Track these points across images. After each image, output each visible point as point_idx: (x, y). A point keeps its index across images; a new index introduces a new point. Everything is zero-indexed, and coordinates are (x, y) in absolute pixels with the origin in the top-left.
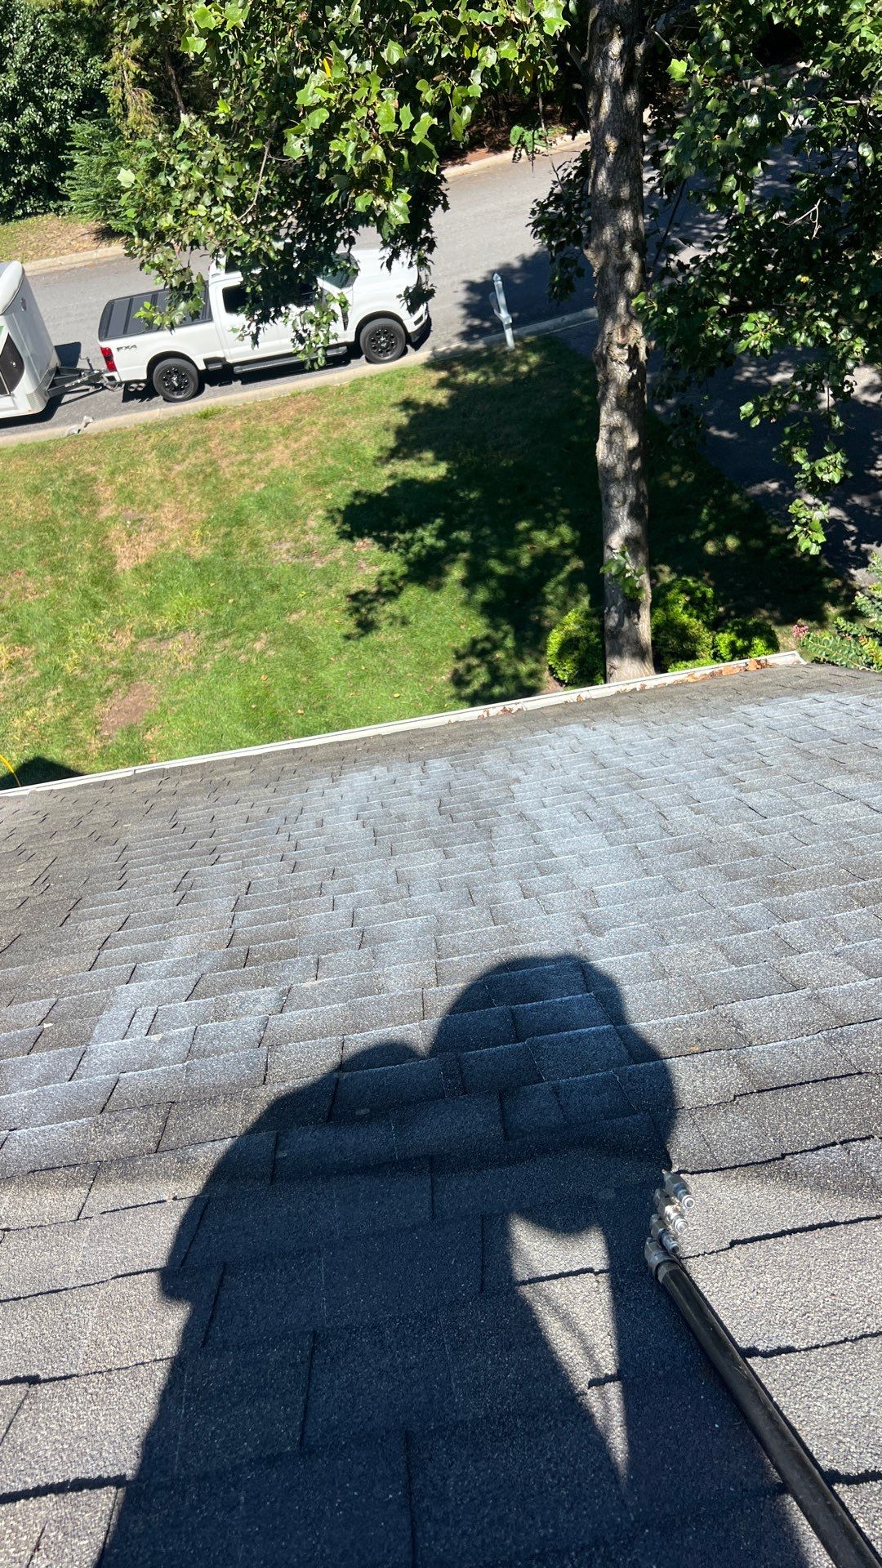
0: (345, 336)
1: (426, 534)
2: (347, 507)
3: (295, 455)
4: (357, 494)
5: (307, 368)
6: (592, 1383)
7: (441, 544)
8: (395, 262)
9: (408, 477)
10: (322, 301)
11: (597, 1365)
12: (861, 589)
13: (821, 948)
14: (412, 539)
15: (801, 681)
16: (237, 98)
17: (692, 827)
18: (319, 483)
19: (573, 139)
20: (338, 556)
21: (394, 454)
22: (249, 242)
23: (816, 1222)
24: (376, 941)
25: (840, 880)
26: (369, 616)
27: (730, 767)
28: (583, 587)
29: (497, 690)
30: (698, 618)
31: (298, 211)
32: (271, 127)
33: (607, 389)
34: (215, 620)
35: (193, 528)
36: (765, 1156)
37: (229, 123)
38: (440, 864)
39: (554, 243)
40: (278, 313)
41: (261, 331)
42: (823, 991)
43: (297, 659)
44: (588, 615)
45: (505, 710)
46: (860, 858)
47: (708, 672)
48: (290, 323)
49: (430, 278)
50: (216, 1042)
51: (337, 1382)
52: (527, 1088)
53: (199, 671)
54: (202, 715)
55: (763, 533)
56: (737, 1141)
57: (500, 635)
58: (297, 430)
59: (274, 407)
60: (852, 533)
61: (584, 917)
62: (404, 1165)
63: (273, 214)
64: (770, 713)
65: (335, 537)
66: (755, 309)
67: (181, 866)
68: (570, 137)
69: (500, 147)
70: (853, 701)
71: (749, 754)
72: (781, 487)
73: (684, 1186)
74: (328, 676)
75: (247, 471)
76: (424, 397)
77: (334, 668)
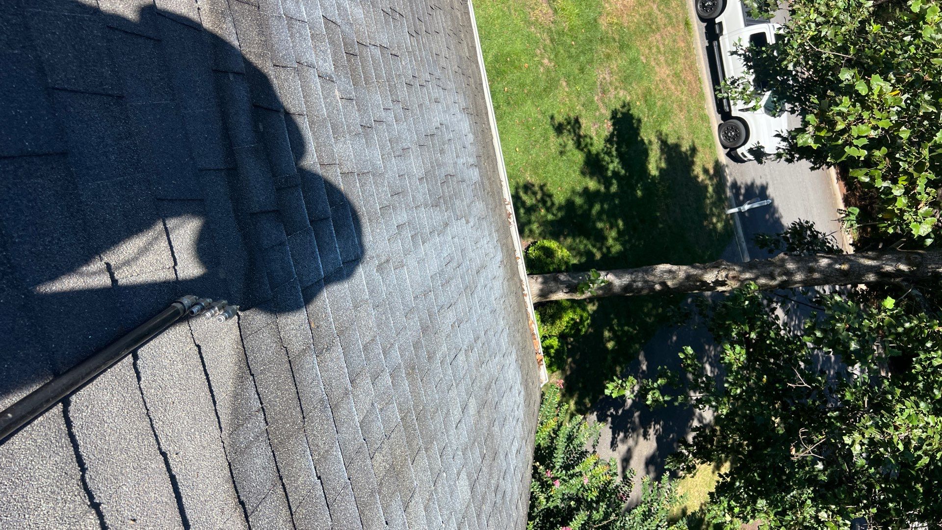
0: (735, 110)
1: (615, 164)
2: (632, 115)
3: (663, 81)
4: (639, 121)
5: (716, 87)
6: (108, 265)
7: (610, 174)
8: (779, 139)
9: (650, 152)
10: (757, 94)
11: (119, 268)
12: (585, 418)
13: (376, 396)
14: (613, 156)
15: (531, 384)
16: (882, 37)
17: (444, 323)
18: (646, 97)
19: (850, 244)
20: (602, 110)
21: (664, 143)
22: (793, 48)
23: (215, 393)
24: (366, 136)
25: (416, 406)
26: (565, 131)
27: (479, 344)
28: (584, 260)
29: (522, 211)
30: (567, 326)
31: (812, 78)
32: (863, 59)
33: (701, 269)
34: (561, 33)
35: (618, 18)
36: (252, 364)
37: (867, 33)
38: (415, 175)
39: (788, 235)
40: (749, 68)
41: (739, 57)
42: (351, 397)
43: (538, 86)
44: (567, 263)
45: (510, 214)
46: (429, 417)
47: (535, 332)
48: (743, 75)
49: (770, 161)
50: (298, 35)
51: (94, 111)
52: (283, 227)
53: (529, 23)
54: (502, 26)
55: (616, 362)
56: (259, 349)
57: (555, 212)
58: (678, 82)
59: (692, 67)
60: (617, 412)
61: (388, 261)
62: (230, 151)
63: (810, 62)
64: (512, 367)
65: (613, 108)
66: (748, 353)
67: (406, 12)
68: (851, 242)
69: (847, 202)
70: (520, 413)
71: (487, 355)
72: (643, 371)
73: (230, 317)
74: (528, 106)
75: (653, 51)
76: (698, 160)
77: (533, 110)
